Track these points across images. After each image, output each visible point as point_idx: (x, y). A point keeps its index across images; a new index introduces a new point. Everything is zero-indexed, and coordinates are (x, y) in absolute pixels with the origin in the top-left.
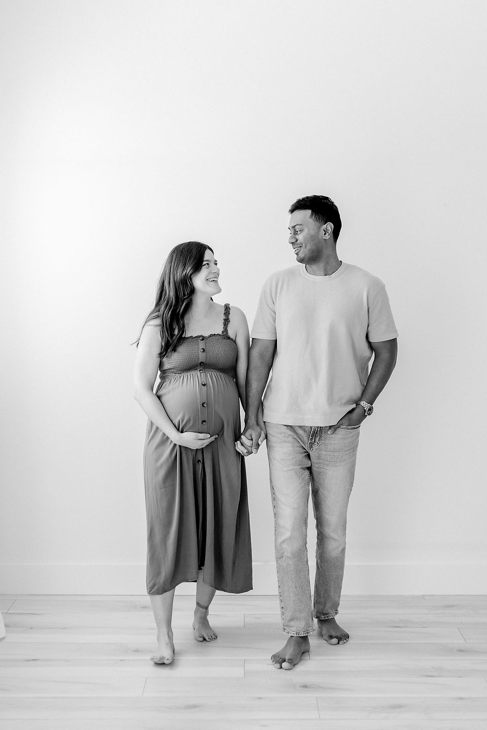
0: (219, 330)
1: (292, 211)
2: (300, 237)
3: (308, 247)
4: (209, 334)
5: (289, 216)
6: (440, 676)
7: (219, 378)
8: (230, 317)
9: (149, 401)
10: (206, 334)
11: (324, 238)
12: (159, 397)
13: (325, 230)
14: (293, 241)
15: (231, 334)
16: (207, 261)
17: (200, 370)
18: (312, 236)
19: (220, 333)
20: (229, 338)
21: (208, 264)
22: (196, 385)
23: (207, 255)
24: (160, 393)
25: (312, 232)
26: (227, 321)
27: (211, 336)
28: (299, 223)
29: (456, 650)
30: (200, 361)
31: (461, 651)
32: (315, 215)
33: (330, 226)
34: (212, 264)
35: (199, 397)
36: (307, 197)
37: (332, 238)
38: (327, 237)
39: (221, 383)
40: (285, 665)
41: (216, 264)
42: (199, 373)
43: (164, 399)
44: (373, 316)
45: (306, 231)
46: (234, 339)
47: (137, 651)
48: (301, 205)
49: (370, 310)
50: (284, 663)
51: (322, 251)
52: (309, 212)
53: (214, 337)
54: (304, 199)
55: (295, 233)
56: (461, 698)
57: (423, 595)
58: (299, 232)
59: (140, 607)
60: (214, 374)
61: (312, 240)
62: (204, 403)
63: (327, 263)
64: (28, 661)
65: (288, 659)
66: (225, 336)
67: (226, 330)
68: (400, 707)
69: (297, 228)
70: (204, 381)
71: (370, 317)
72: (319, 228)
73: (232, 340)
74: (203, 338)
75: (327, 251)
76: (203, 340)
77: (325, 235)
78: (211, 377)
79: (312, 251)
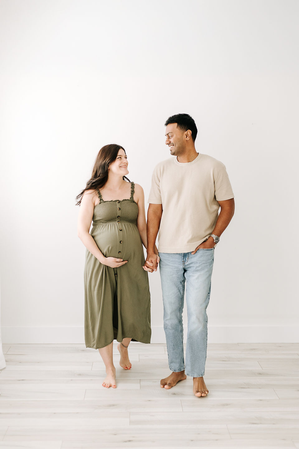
0: (128, 197)
1: (167, 124)
2: (172, 140)
3: (177, 146)
4: (123, 199)
5: (165, 127)
6: (249, 388)
7: (129, 226)
8: (135, 189)
9: (87, 239)
10: (121, 199)
11: (186, 139)
12: (93, 237)
13: (187, 134)
14: (168, 142)
15: (135, 199)
16: (120, 155)
17: (118, 221)
18: (178, 139)
19: (129, 199)
20: (134, 202)
21: (120, 158)
22: (116, 231)
23: (120, 152)
24: (94, 234)
25: (179, 137)
26: (133, 192)
27: (124, 200)
28: (170, 132)
29: (257, 374)
30: (118, 215)
31: (260, 374)
32: (180, 126)
33: (189, 132)
34: (123, 158)
35: (118, 238)
36: (175, 116)
37: (191, 139)
38: (188, 139)
39: (131, 229)
40: (166, 386)
41: (126, 158)
42: (117, 223)
43: (96, 238)
44: (217, 185)
45: (175, 136)
46: (137, 203)
47: (80, 375)
48: (171, 121)
49: (215, 182)
50: (166, 385)
51: (185, 147)
52: (176, 124)
53: (125, 201)
54: (173, 117)
55: (169, 138)
56: (261, 400)
57: (238, 343)
58: (171, 137)
59: (81, 351)
60: (127, 224)
61: (179, 141)
62: (121, 241)
63: (189, 155)
64: (19, 380)
65: (169, 383)
66: (132, 200)
67: (132, 197)
68: (227, 405)
69: (170, 135)
70: (121, 228)
71: (215, 186)
72: (183, 134)
73: (136, 203)
74: (119, 202)
75: (188, 148)
76: (119, 203)
77: (186, 137)
78: (125, 226)
79: (179, 148)
